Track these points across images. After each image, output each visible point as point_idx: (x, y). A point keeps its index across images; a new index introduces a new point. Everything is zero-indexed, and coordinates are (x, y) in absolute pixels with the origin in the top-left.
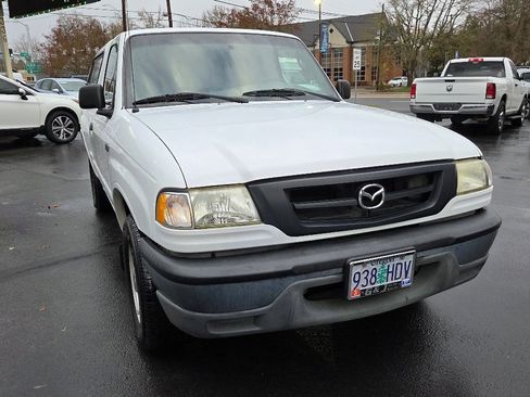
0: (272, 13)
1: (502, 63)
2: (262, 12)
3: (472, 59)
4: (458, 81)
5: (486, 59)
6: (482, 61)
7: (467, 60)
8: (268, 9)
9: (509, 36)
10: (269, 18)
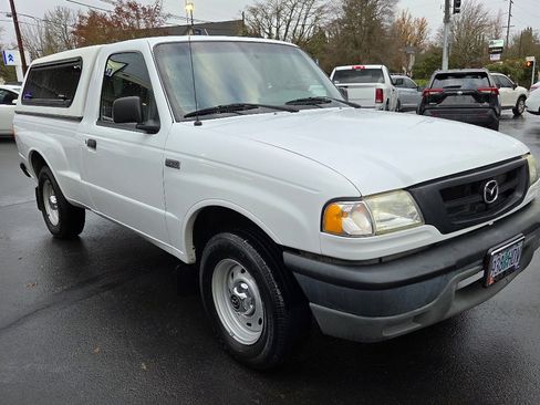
0: (138, 17)
1: (381, 70)
2: (128, 15)
3: (355, 67)
4: (352, 87)
5: (367, 67)
6: (364, 69)
7: (350, 67)
8: (133, 13)
9: (357, 45)
10: (135, 22)
